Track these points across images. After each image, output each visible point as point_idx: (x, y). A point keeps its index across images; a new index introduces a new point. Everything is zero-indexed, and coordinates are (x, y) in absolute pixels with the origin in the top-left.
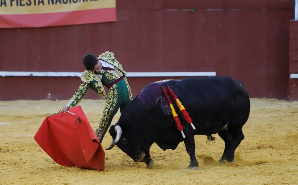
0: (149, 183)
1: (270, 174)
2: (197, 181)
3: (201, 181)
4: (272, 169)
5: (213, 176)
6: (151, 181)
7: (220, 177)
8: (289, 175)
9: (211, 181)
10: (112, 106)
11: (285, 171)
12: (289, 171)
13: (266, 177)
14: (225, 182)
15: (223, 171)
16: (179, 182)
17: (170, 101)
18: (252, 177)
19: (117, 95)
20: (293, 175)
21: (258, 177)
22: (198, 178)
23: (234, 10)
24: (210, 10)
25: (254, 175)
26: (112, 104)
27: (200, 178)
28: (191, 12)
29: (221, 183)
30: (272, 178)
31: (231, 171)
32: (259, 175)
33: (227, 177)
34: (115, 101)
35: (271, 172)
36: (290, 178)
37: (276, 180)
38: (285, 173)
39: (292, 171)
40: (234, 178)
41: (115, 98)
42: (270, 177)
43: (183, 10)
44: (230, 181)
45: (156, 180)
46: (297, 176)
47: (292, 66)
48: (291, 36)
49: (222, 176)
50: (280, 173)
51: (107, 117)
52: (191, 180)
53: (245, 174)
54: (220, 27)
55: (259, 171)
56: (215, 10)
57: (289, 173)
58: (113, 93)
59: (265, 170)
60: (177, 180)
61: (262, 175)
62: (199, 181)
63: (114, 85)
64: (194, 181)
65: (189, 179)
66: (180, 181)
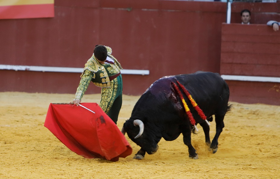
0: (80, 176)
1: (197, 171)
2: (126, 176)
3: (130, 176)
4: (200, 166)
5: (142, 171)
6: (81, 174)
7: (149, 173)
8: (216, 173)
9: (140, 177)
10: (111, 99)
11: (212, 169)
12: (215, 169)
13: (194, 174)
14: (153, 177)
15: (152, 167)
16: (108, 176)
17: (182, 96)
18: (179, 173)
19: (116, 89)
20: (219, 173)
21: (185, 174)
22: (127, 173)
23: (169, 11)
24: (145, 10)
25: (181, 172)
26: (112, 98)
27: (129, 173)
28: (127, 11)
29: (150, 178)
30: (199, 175)
31: (160, 167)
32: (187, 172)
33: (155, 173)
34: (114, 94)
35: (198, 170)
36: (217, 175)
37: (203, 178)
38: (212, 171)
39: (219, 170)
40: (162, 174)
41: (114, 91)
42: (197, 174)
43: (120, 9)
44: (158, 177)
45: (87, 173)
46: (223, 174)
47: (222, 68)
48: (223, 38)
49: (151, 172)
50: (207, 171)
51: (106, 110)
52: (120, 174)
53: (173, 170)
54: (155, 27)
55: (186, 168)
56: (150, 10)
57: (216, 171)
58: (114, 87)
59: (193, 167)
60: (106, 174)
61: (190, 172)
62: (129, 176)
63: (115, 79)
64: (123, 176)
65: (118, 174)
66: (110, 176)
